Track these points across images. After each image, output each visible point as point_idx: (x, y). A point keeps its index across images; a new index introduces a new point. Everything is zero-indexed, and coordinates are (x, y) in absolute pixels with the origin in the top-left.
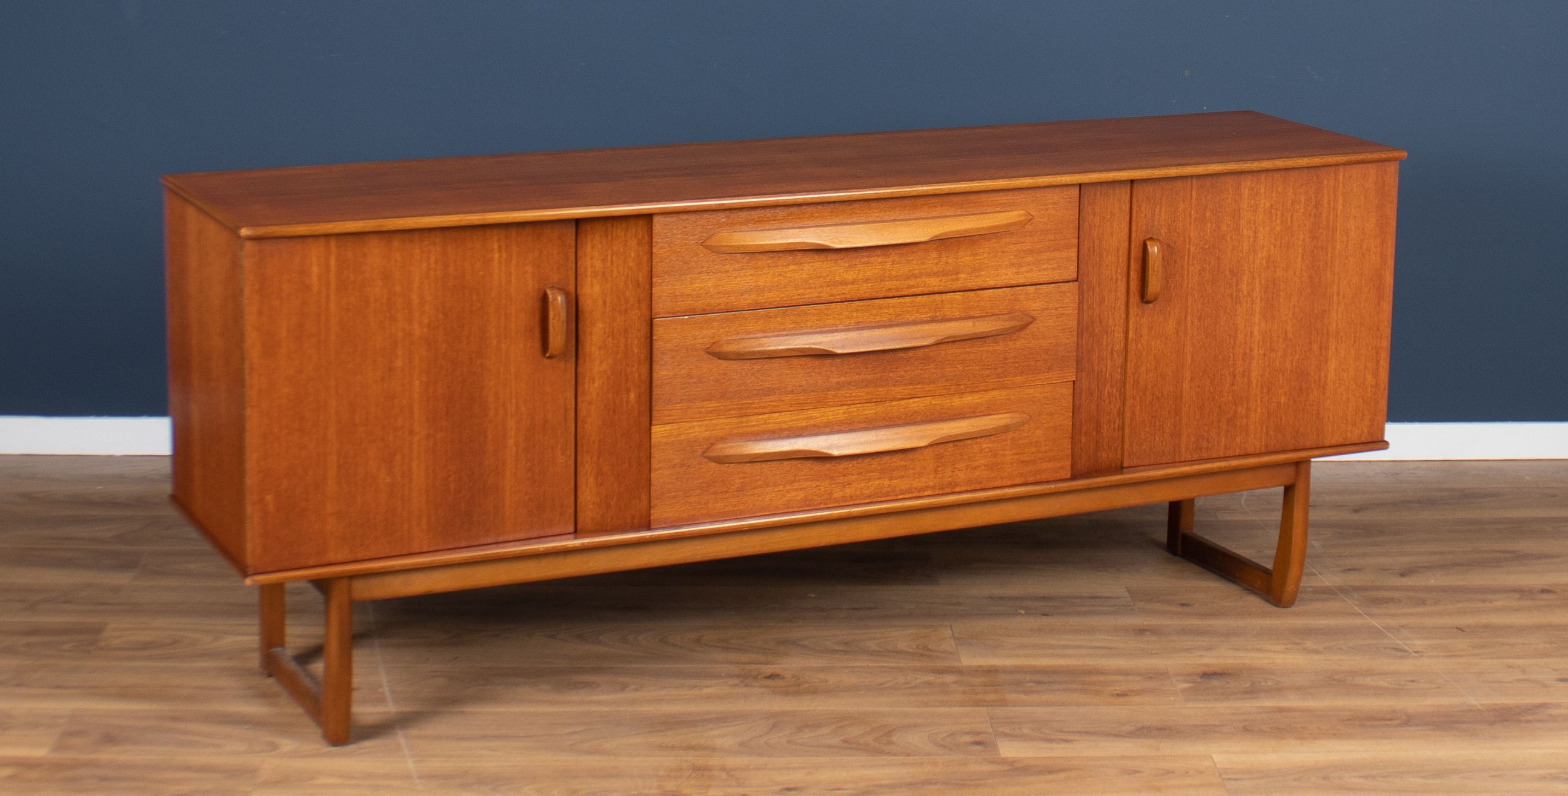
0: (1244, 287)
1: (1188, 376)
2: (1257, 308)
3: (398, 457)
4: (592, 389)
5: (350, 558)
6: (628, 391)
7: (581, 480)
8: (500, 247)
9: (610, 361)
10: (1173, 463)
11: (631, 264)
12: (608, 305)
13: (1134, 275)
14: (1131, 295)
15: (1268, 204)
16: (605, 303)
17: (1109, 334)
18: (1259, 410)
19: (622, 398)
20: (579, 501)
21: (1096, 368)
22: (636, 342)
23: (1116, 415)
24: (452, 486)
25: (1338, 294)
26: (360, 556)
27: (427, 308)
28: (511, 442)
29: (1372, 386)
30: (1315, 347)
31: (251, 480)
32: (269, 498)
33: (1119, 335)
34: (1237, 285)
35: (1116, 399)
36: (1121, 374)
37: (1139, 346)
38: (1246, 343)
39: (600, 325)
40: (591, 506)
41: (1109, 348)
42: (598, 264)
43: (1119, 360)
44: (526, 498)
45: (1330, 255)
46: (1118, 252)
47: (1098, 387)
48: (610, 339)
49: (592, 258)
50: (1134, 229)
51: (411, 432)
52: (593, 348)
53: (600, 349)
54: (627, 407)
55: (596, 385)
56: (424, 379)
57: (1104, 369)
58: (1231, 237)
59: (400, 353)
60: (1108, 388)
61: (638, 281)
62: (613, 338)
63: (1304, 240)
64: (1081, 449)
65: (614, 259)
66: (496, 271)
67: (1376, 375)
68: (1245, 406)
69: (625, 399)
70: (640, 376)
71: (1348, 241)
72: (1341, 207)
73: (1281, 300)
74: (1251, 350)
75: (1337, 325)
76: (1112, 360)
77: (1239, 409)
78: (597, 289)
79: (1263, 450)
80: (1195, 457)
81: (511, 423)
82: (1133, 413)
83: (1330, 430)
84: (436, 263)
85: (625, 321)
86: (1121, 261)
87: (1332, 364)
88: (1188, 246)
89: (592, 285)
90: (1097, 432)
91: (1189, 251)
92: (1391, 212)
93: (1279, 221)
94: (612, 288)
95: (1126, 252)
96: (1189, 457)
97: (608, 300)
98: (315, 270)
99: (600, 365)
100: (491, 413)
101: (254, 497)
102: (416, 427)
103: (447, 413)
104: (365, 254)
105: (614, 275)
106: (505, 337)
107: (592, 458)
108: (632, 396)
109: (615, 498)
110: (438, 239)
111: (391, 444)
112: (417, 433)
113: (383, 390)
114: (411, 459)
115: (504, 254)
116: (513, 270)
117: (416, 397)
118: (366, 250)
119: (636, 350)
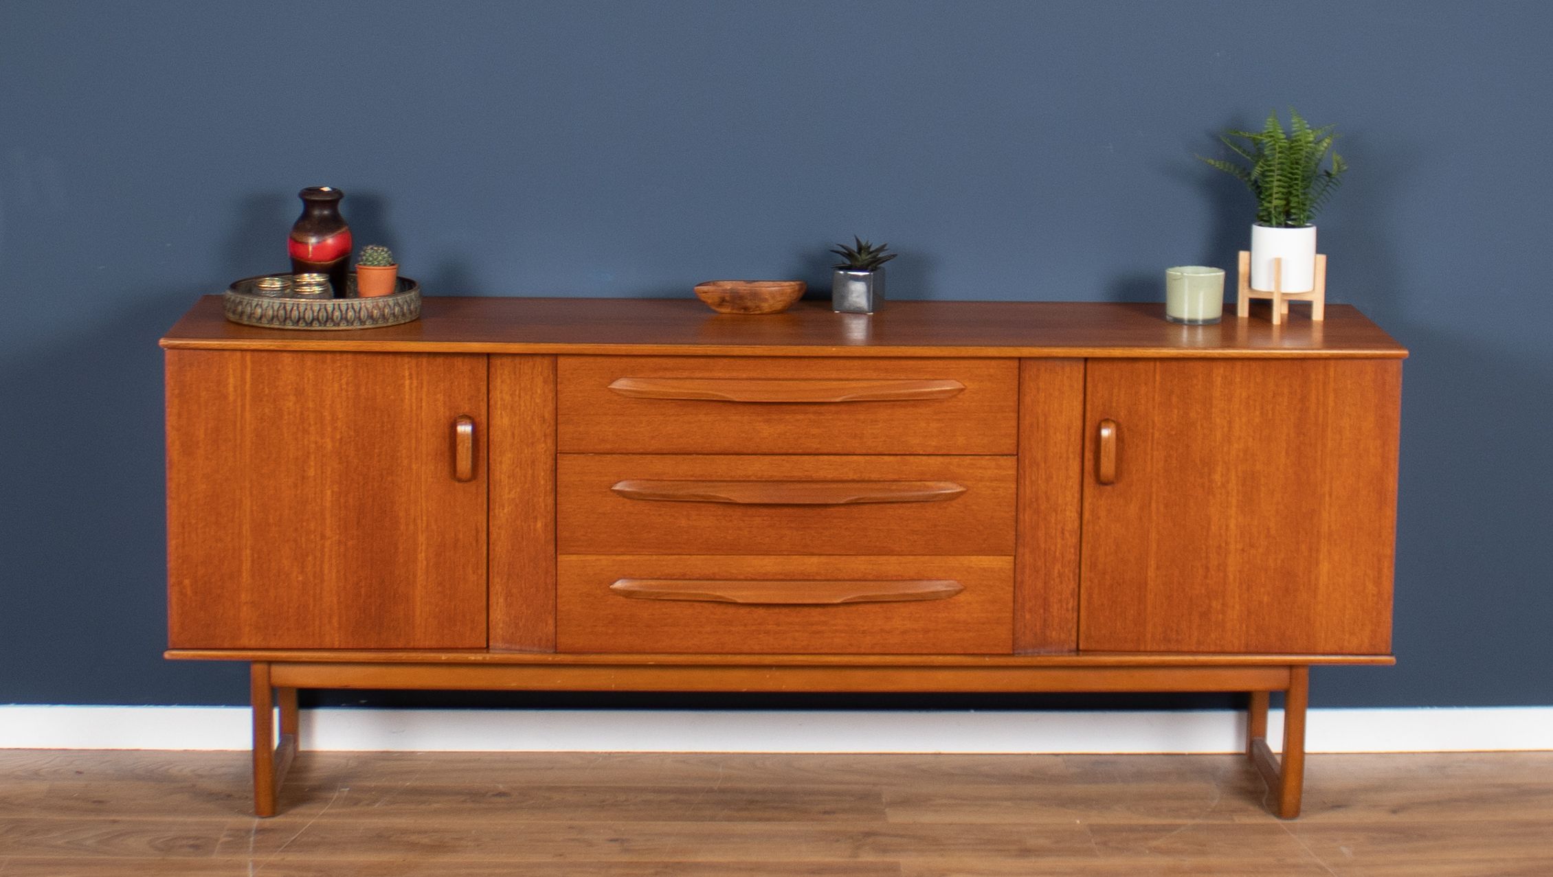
0: (1217, 477)
1: (1153, 563)
2: (1234, 501)
3: (311, 559)
4: (502, 515)
5: (263, 645)
6: (535, 518)
7: (493, 599)
8: (411, 374)
9: (518, 490)
10: (1137, 652)
11: (538, 401)
12: (516, 438)
13: (1089, 455)
14: (1086, 475)
15: (1244, 394)
16: (513, 434)
17: (1059, 512)
18: (1237, 607)
19: (529, 526)
20: (490, 619)
21: (1043, 546)
22: (542, 474)
23: (1070, 596)
24: (363, 591)
25: (1330, 496)
26: (273, 644)
27: (339, 424)
28: (421, 556)
29: (1373, 595)
30: (1303, 547)
31: (172, 563)
32: (187, 582)
33: (1071, 514)
34: (1210, 474)
35: (1069, 580)
36: (1075, 554)
37: (1097, 528)
38: (1221, 535)
39: (509, 455)
40: (501, 625)
41: (1059, 527)
42: (507, 398)
43: (1073, 540)
44: (437, 610)
45: (1319, 453)
46: (1069, 430)
47: (1045, 565)
48: (518, 469)
49: (501, 392)
50: (1088, 407)
51: (323, 537)
52: (503, 476)
53: (509, 477)
54: (534, 534)
55: (506, 511)
56: (336, 489)
57: (1053, 548)
58: (1202, 426)
59: (312, 464)
60: (1058, 566)
61: (543, 417)
62: (521, 468)
63: (1288, 435)
64: (1025, 626)
65: (522, 394)
66: (407, 397)
67: (1378, 582)
68: (1221, 601)
69: (532, 527)
70: (546, 506)
71: (1342, 439)
72: (1331, 404)
73: (1262, 495)
74: (1227, 543)
75: (1329, 527)
76: (1063, 539)
77: (1214, 604)
78: (506, 421)
79: (1243, 649)
80: (1163, 648)
81: (422, 538)
82: (1090, 596)
83: (1323, 636)
84: (347, 384)
85: (532, 453)
86: (1073, 439)
87: (1325, 567)
88: (1151, 431)
89: (502, 418)
90: (1044, 609)
91: (1153, 437)
92: (1394, 413)
93: (1258, 413)
94: (519, 421)
95: (1080, 431)
96: (1155, 648)
97: (516, 432)
98: (231, 381)
99: (509, 493)
100: (402, 527)
101: (172, 580)
102: (328, 533)
103: (358, 523)
104: (279, 371)
105: (522, 409)
106: (416, 459)
107: (501, 581)
108: (539, 525)
109: (523, 620)
110: (349, 363)
111: (304, 546)
112: (329, 538)
113: (296, 496)
114: (322, 562)
115: (415, 382)
116: (424, 397)
117: (328, 505)
118: (279, 367)
119: (542, 482)
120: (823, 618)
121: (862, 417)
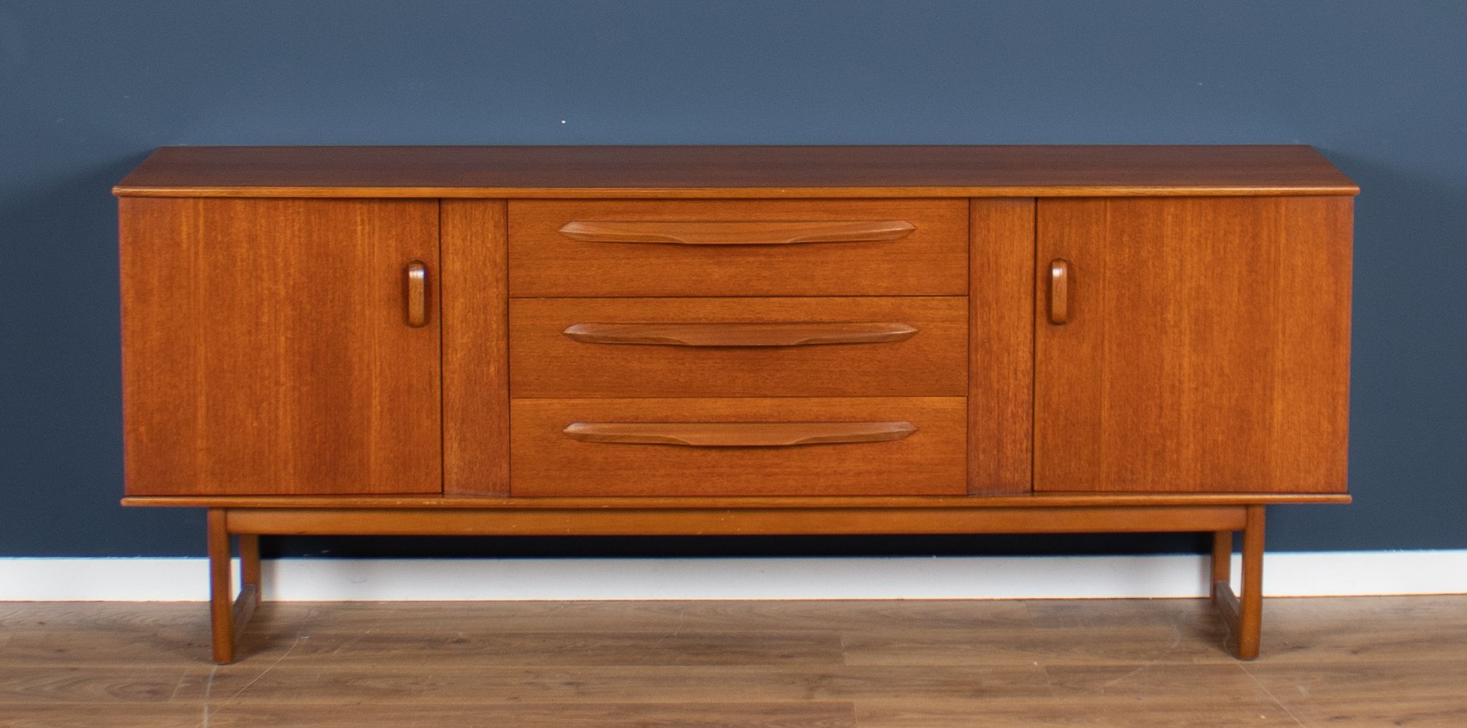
0: (1170, 316)
1: (1106, 403)
2: (1187, 340)
3: (265, 405)
4: (455, 359)
5: (220, 491)
6: (489, 363)
7: (447, 444)
8: (362, 221)
9: (471, 334)
10: (1093, 492)
11: (489, 245)
12: (468, 282)
13: (1041, 295)
14: (1039, 315)
15: (1196, 233)
16: (465, 279)
17: (1011, 352)
18: (1192, 446)
19: (483, 370)
20: (445, 463)
21: (995, 385)
22: (495, 319)
23: (1023, 436)
24: (318, 436)
25: (1284, 333)
26: (229, 490)
27: (292, 271)
28: (375, 402)
29: (1328, 433)
30: (1258, 386)
31: (128, 409)
32: (142, 429)
33: (1024, 353)
34: (1162, 314)
35: (1022, 420)
36: (1028, 394)
37: (1050, 368)
38: (1174, 374)
39: (462, 300)
40: (456, 470)
41: (1012, 367)
42: (459, 242)
43: (1027, 381)
44: (392, 455)
45: (1272, 290)
46: (1020, 270)
47: (999, 406)
48: (471, 314)
49: (453, 237)
50: (1040, 248)
51: (277, 383)
52: (455, 321)
53: (461, 322)
54: (488, 379)
55: (459, 356)
56: (290, 336)
57: (1006, 388)
58: (1153, 265)
59: (266, 310)
60: (1011, 408)
61: (495, 261)
62: (473, 313)
63: (1240, 272)
64: (979, 467)
65: (474, 239)
66: (359, 242)
67: (1332, 420)
68: (1175, 440)
69: (485, 372)
70: (498, 350)
71: (1294, 277)
72: (1283, 241)
73: (1215, 333)
74: (1180, 382)
75: (1283, 365)
76: (1016, 380)
77: (1168, 444)
78: (458, 266)
79: (1198, 489)
80: (1117, 488)
81: (376, 384)
82: (1044, 437)
83: (1278, 475)
84: (300, 231)
85: (484, 298)
86: (1024, 279)
87: (1279, 406)
88: (1102, 270)
89: (454, 262)
90: (998, 451)
91: (1104, 277)
92: (1347, 250)
93: (1209, 251)
94: (471, 266)
95: (1031, 272)
96: (1110, 487)
97: (468, 276)
98: (184, 228)
99: (462, 338)
100: (356, 373)
101: (127, 427)
102: (282, 379)
103: (312, 369)
104: (232, 218)
105: (474, 254)
106: (369, 305)
107: (455, 425)
108: (492, 369)
109: (478, 465)
110: (301, 210)
111: (258, 393)
112: (283, 385)
113: (250, 342)
114: (277, 408)
115: (367, 227)
116: (376, 243)
117: (282, 351)
118: (232, 215)
119: (495, 327)
120: (777, 461)
121: (812, 259)
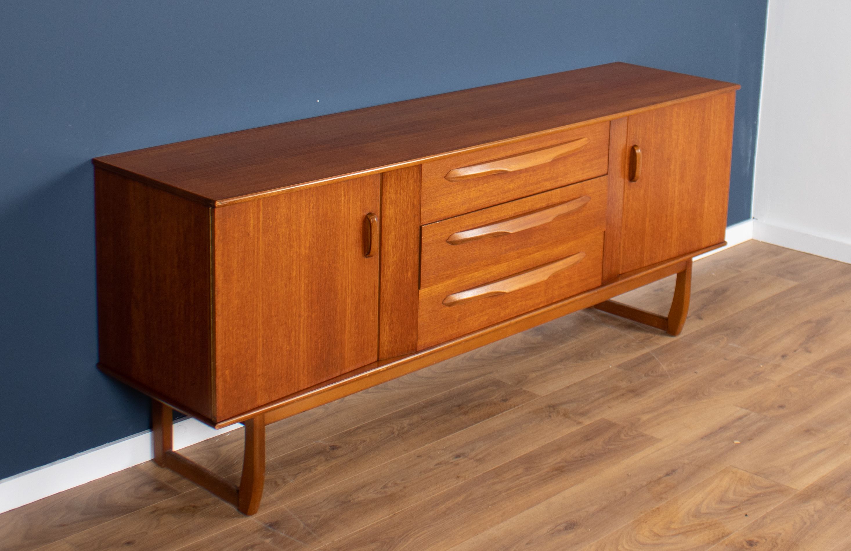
0: (672, 167)
1: (648, 219)
2: (677, 178)
3: (293, 333)
4: (388, 273)
5: (269, 400)
6: (407, 271)
7: (381, 328)
8: (345, 193)
9: (398, 254)
11: (410, 194)
12: (398, 221)
14: (626, 178)
15: (684, 120)
16: (396, 220)
17: (618, 201)
18: (676, 233)
19: (404, 276)
20: (380, 341)
21: (612, 222)
22: (412, 241)
24: (320, 345)
25: (710, 166)
26: (274, 399)
27: (309, 236)
28: (348, 312)
29: (721, 213)
30: (700, 195)
31: (219, 362)
32: (227, 372)
33: (621, 201)
34: (670, 166)
35: (618, 237)
37: (629, 206)
38: (672, 197)
39: (393, 233)
40: (386, 344)
41: (618, 209)
42: (393, 196)
44: (355, 345)
45: (707, 145)
47: (613, 232)
48: (399, 241)
49: (390, 193)
50: (629, 139)
51: (300, 316)
52: (389, 248)
53: (393, 248)
54: (407, 280)
55: (390, 270)
56: (306, 282)
57: (615, 222)
58: (668, 141)
59: (295, 268)
60: (616, 232)
61: (413, 204)
62: (400, 240)
63: (697, 138)
64: (605, 268)
65: (402, 192)
66: (343, 208)
67: (723, 206)
68: (671, 232)
69: (406, 277)
70: (414, 261)
71: (715, 136)
72: (712, 118)
73: (687, 172)
74: (674, 201)
75: (709, 182)
76: (618, 216)
77: (668, 234)
78: (392, 211)
80: (649, 263)
81: (348, 301)
82: (625, 244)
83: (704, 239)
84: (313, 207)
85: (407, 229)
87: (706, 204)
89: (389, 210)
90: (612, 257)
91: (651, 150)
92: (732, 118)
93: (688, 129)
94: (400, 210)
96: (646, 264)
97: (398, 218)
98: (252, 222)
99: (393, 258)
100: (339, 297)
101: (219, 373)
102: (303, 313)
103: (318, 301)
104: (278, 208)
105: (401, 202)
106: (346, 249)
107: (387, 314)
108: (409, 274)
109: (399, 337)
110: (314, 193)
111: (290, 326)
112: (303, 316)
113: (286, 293)
114: (299, 333)
115: (347, 197)
116: (351, 206)
117: (302, 293)
118: (278, 205)
119: (412, 246)
